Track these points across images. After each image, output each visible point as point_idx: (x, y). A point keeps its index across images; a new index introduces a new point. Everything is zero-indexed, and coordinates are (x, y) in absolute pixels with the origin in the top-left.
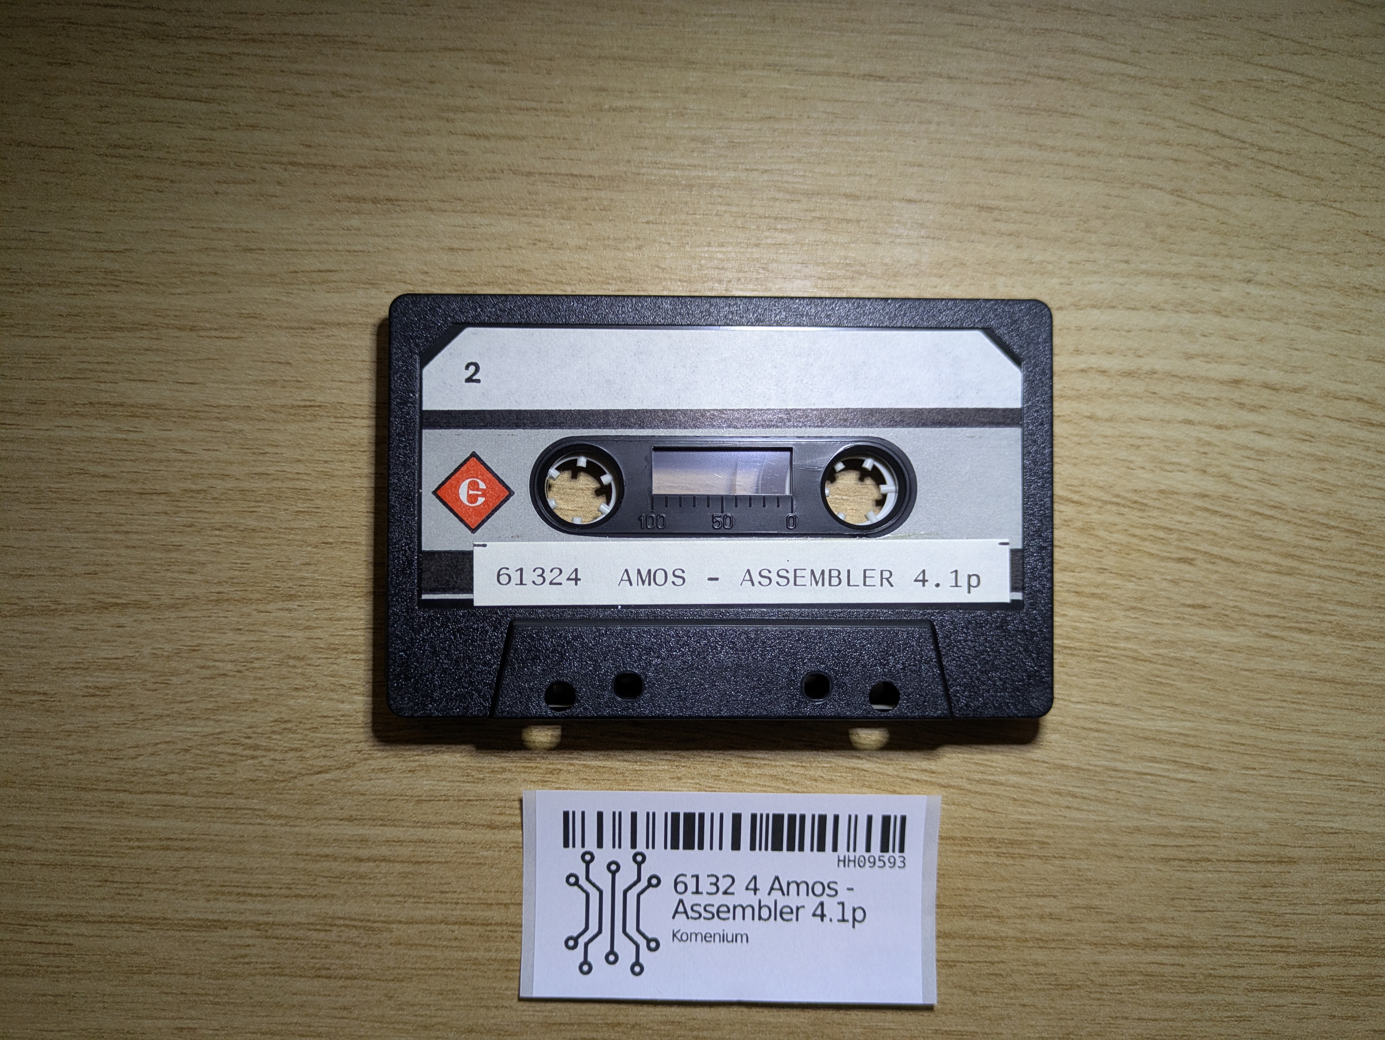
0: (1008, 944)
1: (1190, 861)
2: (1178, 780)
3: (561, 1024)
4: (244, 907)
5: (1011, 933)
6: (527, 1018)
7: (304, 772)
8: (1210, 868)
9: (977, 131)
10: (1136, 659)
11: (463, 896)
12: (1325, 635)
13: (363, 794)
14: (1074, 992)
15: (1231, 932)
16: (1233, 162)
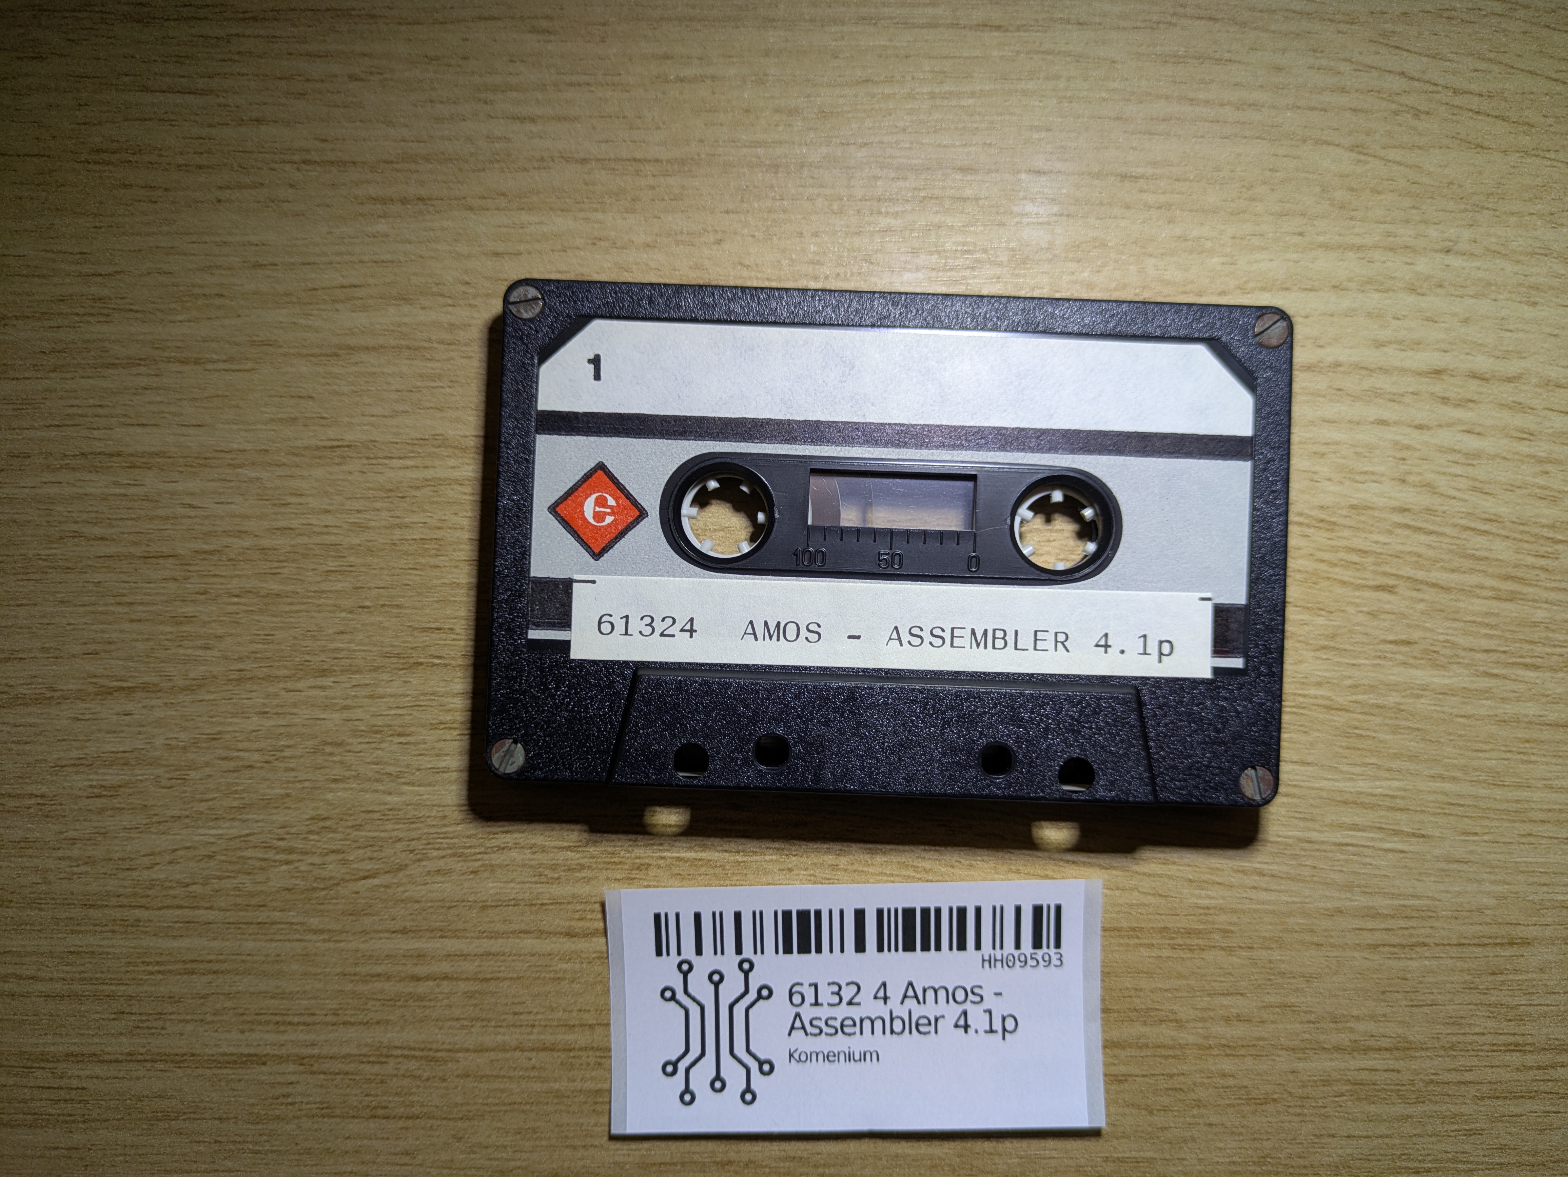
0: (1188, 1052)
1: (1403, 946)
2: (1385, 850)
3: (661, 1164)
4: (283, 1038)
5: (1191, 1039)
6: (622, 1159)
7: (348, 877)
8: (1427, 954)
9: (1115, 85)
10: (1329, 708)
11: (540, 1017)
12: (1556, 671)
13: (418, 902)
14: (1270, 1108)
15: (1455, 1029)
16: (1422, 108)
